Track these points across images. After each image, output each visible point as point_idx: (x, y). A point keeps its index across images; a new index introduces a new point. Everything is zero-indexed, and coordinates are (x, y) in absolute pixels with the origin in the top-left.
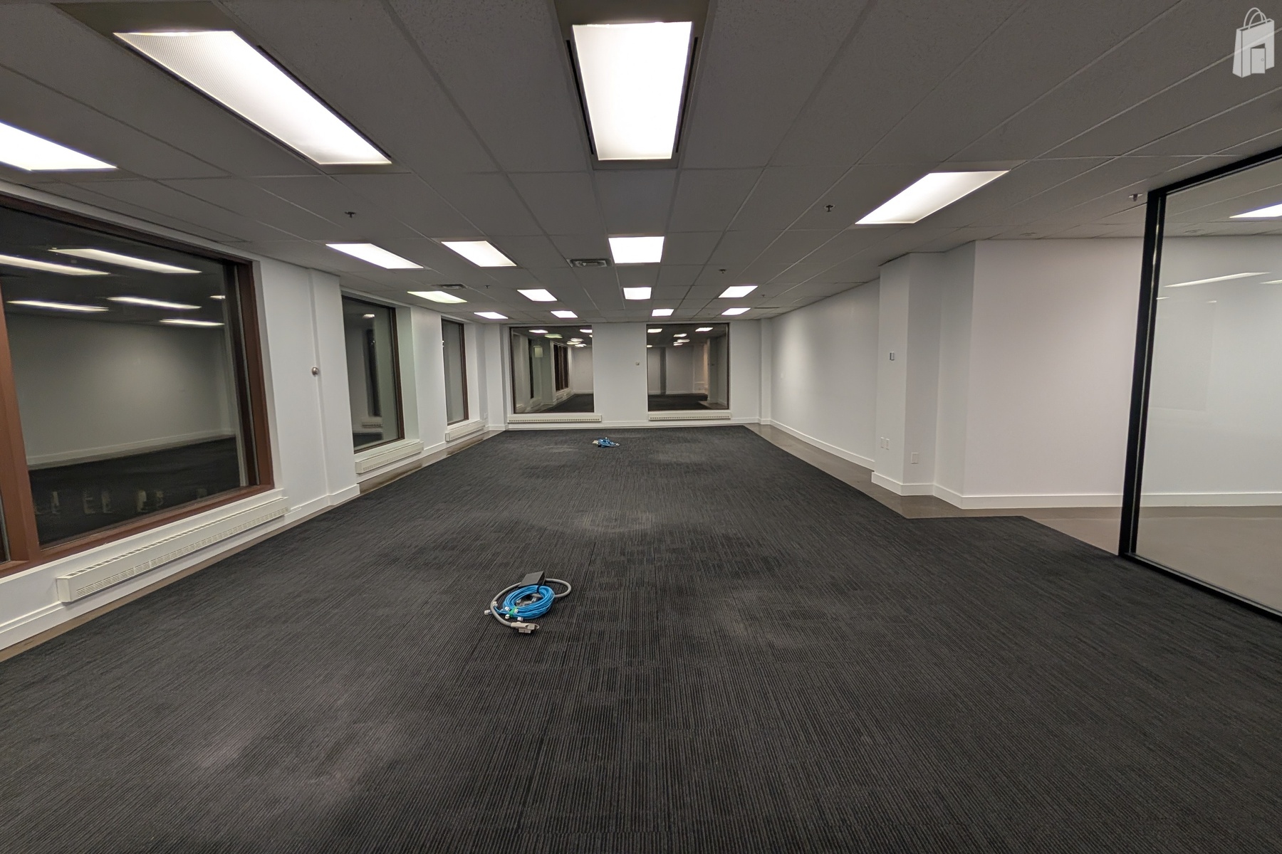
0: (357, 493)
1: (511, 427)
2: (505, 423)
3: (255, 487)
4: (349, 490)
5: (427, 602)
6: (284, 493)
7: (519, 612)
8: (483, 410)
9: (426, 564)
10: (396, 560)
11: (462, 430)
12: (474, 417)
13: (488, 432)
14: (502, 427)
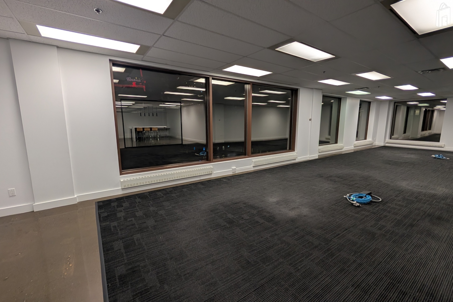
0: (317, 158)
1: (387, 145)
2: (384, 143)
3: (290, 150)
4: (315, 156)
5: (327, 189)
6: (297, 153)
7: (356, 200)
8: (374, 136)
9: (331, 180)
10: (322, 177)
11: (362, 144)
12: (369, 139)
13: (375, 146)
14: (382, 144)
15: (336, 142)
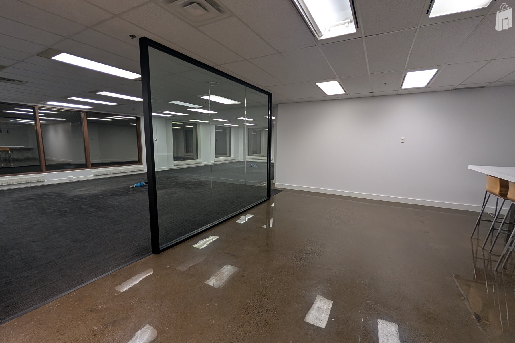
1: (246, 160)
2: (244, 158)
3: (139, 164)
6: (144, 166)
11: (225, 160)
14: (241, 160)
15: (197, 159)
